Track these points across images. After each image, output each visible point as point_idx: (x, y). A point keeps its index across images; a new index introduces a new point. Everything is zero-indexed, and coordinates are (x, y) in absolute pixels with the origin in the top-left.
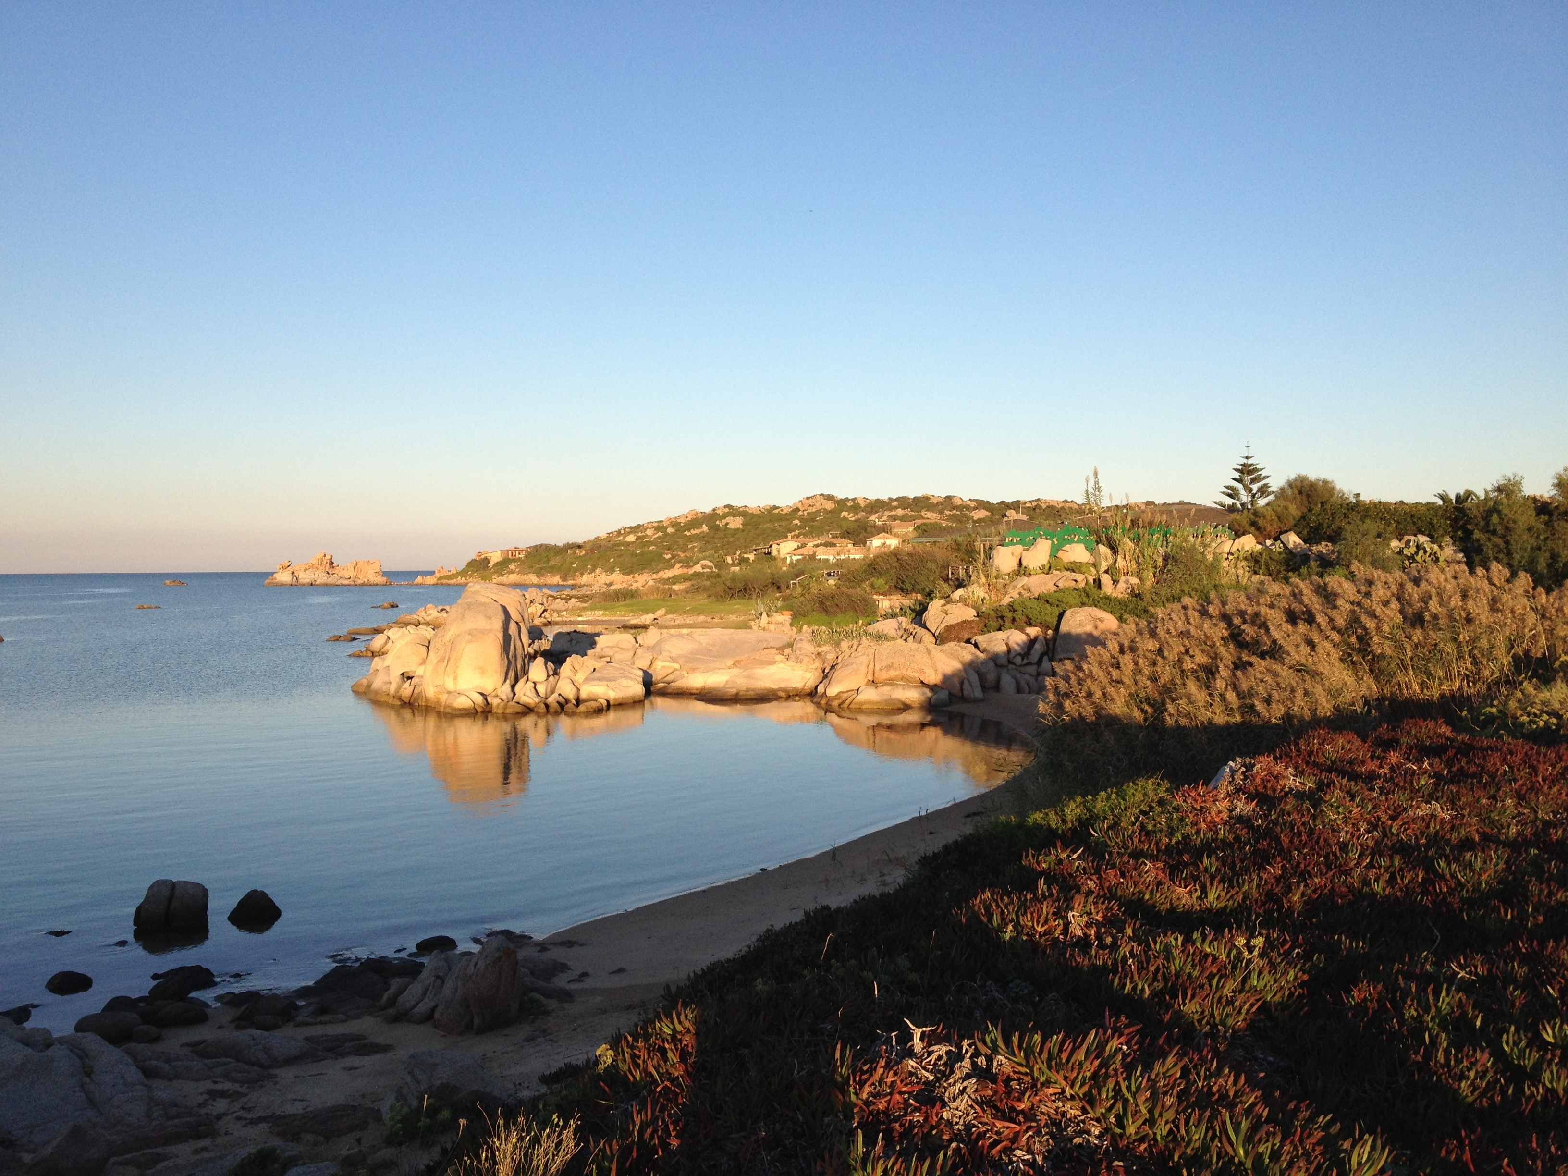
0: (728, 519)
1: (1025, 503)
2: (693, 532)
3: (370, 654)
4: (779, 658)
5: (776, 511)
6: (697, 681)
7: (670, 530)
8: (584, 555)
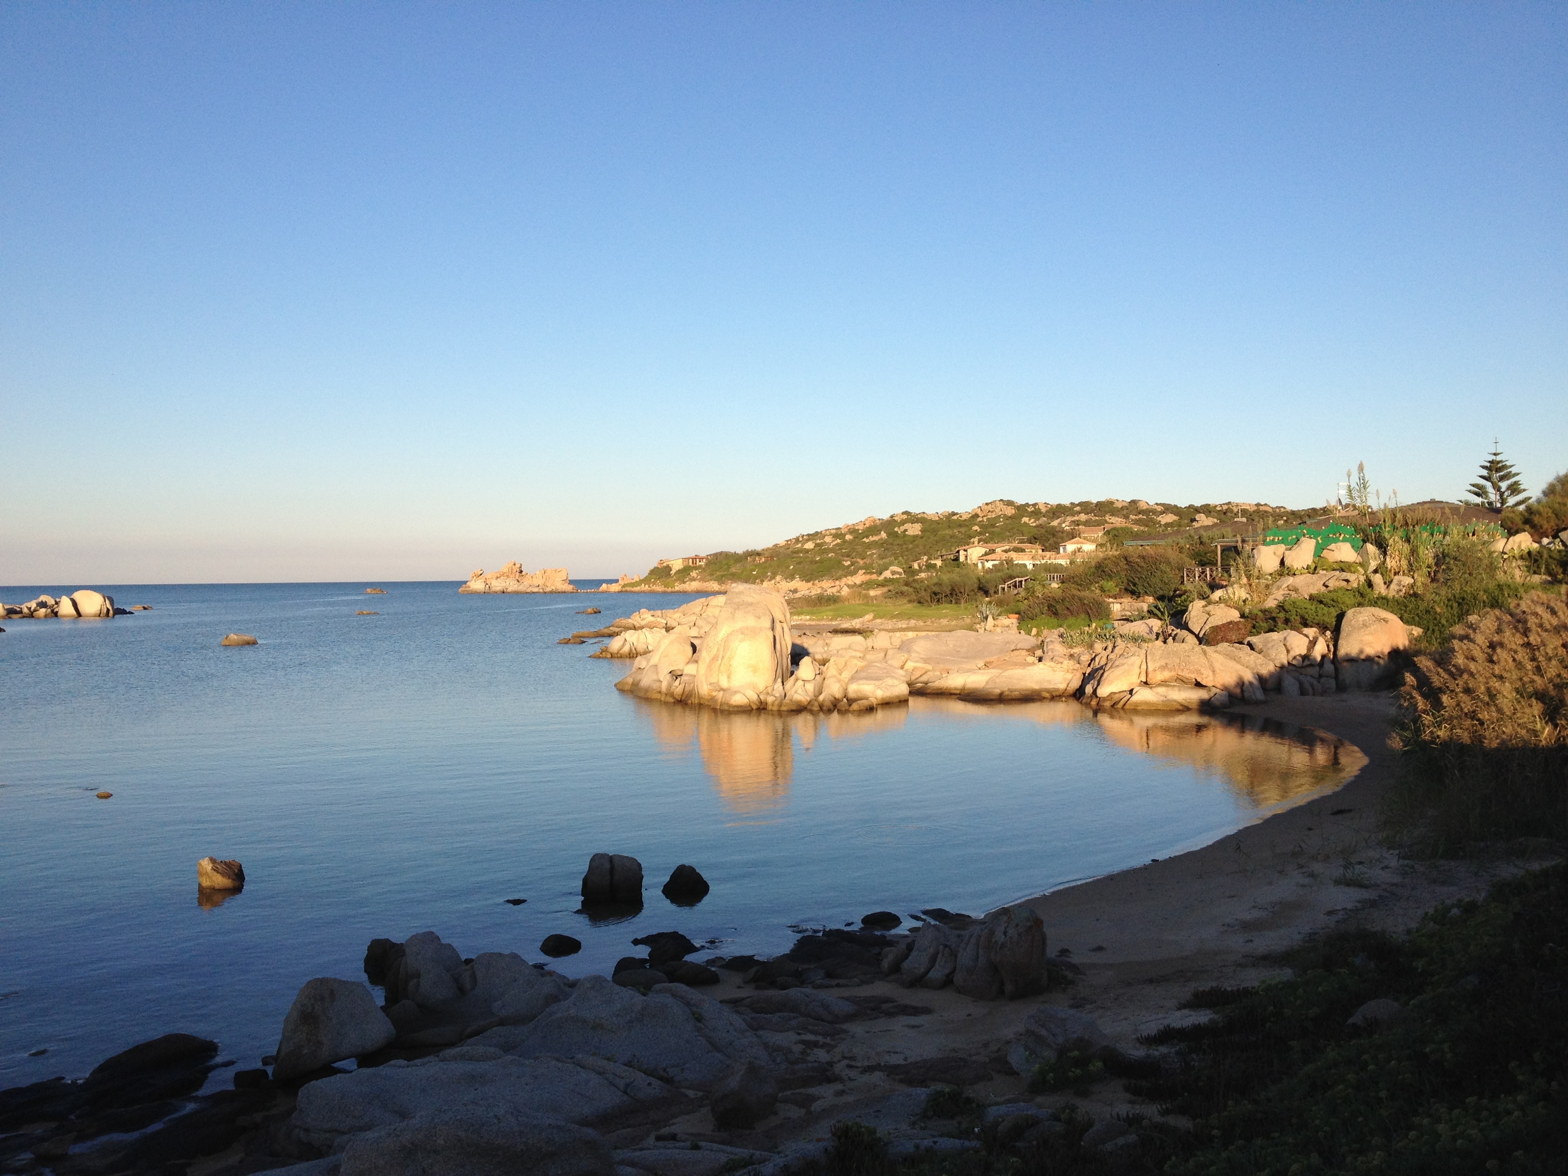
0: (907, 526)
1: (1216, 506)
2: (871, 539)
3: (609, 656)
4: (1030, 659)
5: (955, 517)
6: (956, 681)
7: (848, 537)
8: (764, 563)
